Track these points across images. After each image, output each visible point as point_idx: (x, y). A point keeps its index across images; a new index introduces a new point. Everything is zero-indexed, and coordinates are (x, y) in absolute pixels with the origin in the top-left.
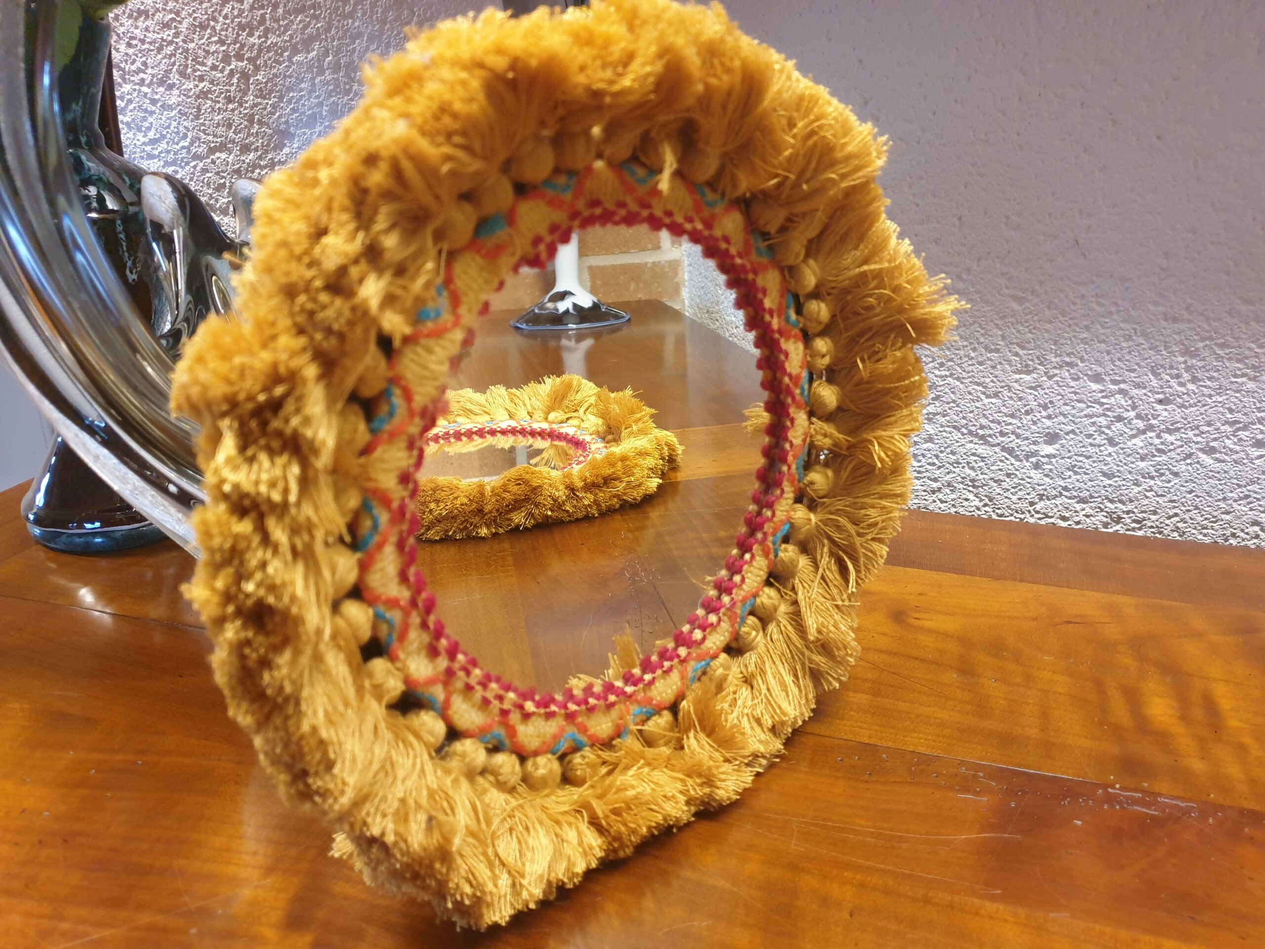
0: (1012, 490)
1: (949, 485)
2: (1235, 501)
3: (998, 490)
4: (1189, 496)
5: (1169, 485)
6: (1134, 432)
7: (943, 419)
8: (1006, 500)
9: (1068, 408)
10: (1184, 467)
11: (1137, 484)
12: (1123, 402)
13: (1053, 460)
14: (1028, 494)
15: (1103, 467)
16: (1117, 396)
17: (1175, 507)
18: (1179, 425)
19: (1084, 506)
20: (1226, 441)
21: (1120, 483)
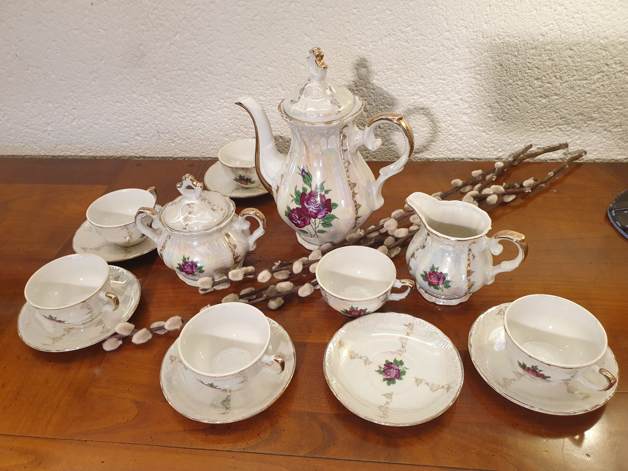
0: (47, 144)
1: (27, 144)
2: (112, 140)
3: (43, 144)
4: (99, 140)
5: (91, 137)
6: (71, 120)
7: (11, 121)
8: (47, 147)
9: (47, 114)
10: (92, 130)
11: (82, 137)
12: (63, 111)
13: (53, 132)
14: (52, 144)
15: (70, 133)
16: (60, 108)
17: (97, 144)
18: (82, 117)
19: (71, 146)
20: (99, 120)
21: (78, 138)
